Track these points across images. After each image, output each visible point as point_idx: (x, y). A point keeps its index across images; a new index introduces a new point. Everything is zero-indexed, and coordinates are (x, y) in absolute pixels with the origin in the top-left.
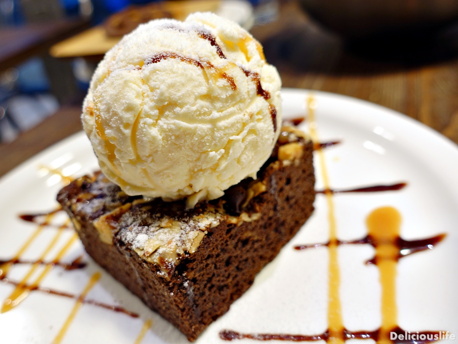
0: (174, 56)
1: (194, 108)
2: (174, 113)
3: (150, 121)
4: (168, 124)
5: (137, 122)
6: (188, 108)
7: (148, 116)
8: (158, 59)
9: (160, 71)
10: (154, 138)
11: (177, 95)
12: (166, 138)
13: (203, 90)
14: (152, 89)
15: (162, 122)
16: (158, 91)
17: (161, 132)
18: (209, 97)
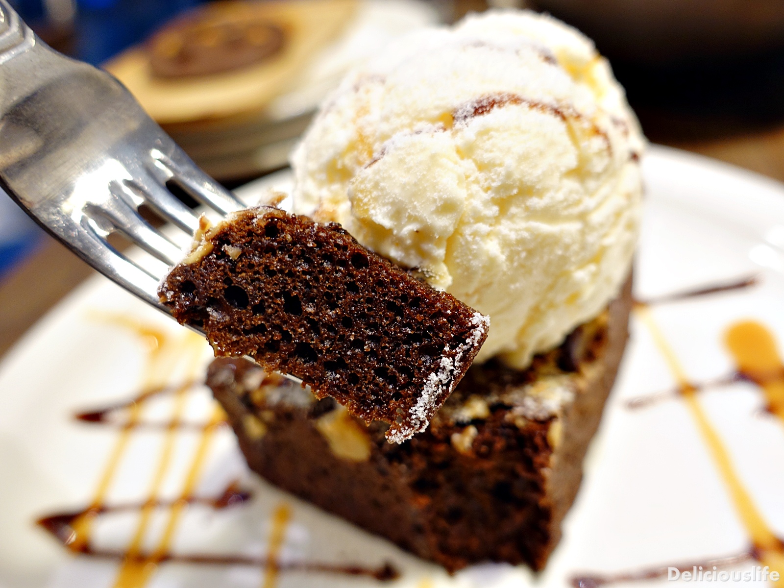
0: (516, 100)
1: (560, 196)
2: (527, 209)
3: (483, 227)
4: (516, 231)
5: (457, 232)
6: (552, 198)
7: (479, 218)
8: (486, 107)
9: (497, 130)
10: (492, 259)
11: (533, 173)
12: (510, 259)
13: (570, 160)
14: (483, 167)
15: (506, 228)
16: (502, 170)
17: (503, 248)
18: (580, 172)
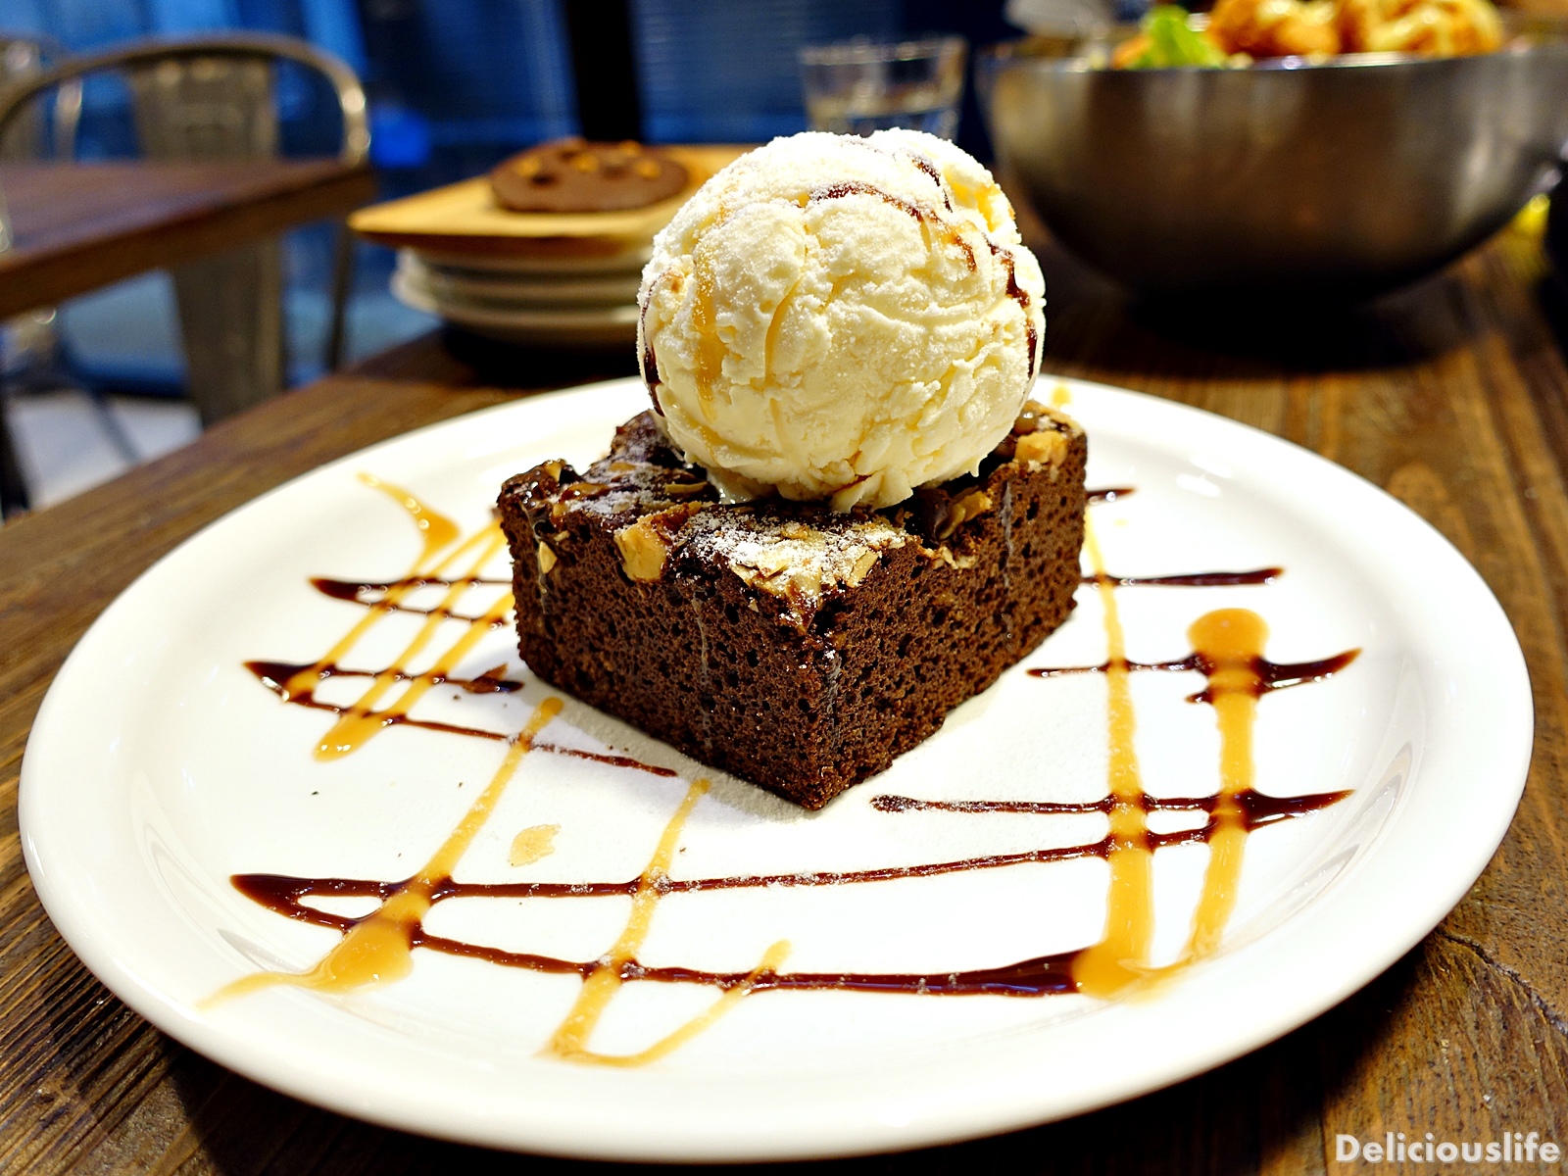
0: (872, 191)
1: (900, 289)
2: (863, 293)
3: (816, 301)
4: (848, 313)
5: (787, 302)
6: (890, 287)
7: (811, 290)
8: (841, 192)
9: (845, 212)
10: (818, 335)
11: (873, 258)
12: (838, 340)
13: (920, 258)
14: (825, 244)
15: (836, 307)
16: (840, 247)
17: (831, 327)
18: (928, 274)
